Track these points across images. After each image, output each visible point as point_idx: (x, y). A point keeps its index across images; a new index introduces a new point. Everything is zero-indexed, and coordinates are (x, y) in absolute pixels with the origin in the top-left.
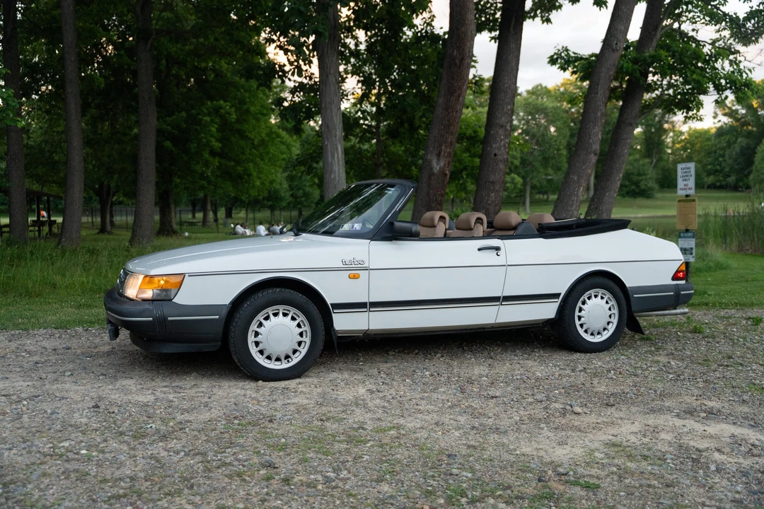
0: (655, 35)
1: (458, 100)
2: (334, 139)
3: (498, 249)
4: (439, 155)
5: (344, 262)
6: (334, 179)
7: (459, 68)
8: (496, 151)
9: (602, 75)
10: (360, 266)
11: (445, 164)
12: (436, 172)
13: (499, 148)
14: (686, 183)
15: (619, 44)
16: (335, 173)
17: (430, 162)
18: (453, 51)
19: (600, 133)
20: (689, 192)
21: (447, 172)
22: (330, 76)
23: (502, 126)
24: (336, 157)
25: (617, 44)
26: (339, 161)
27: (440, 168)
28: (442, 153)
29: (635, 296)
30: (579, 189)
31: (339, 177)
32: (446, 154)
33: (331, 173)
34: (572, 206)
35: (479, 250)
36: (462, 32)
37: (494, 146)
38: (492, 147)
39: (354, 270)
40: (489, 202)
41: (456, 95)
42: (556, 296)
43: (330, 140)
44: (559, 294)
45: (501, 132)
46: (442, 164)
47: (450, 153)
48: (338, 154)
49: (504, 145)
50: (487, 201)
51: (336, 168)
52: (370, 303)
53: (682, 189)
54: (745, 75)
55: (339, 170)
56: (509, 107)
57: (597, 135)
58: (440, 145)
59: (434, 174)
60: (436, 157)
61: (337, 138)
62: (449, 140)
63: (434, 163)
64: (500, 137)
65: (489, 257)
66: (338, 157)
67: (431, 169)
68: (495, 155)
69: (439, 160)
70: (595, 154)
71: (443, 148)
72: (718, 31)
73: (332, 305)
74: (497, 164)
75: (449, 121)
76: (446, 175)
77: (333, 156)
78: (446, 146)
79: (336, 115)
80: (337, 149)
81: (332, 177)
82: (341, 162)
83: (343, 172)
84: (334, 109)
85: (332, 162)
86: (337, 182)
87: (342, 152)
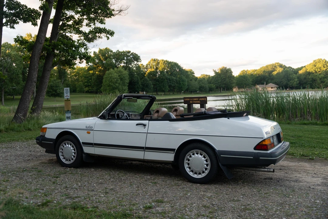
0: (56, 37)
14: (67, 94)
15: (42, 41)
19: (37, 74)
20: (68, 98)
30: (29, 96)
53: (66, 97)
54: (89, 54)
57: (35, 75)
70: (35, 82)
72: (79, 37)
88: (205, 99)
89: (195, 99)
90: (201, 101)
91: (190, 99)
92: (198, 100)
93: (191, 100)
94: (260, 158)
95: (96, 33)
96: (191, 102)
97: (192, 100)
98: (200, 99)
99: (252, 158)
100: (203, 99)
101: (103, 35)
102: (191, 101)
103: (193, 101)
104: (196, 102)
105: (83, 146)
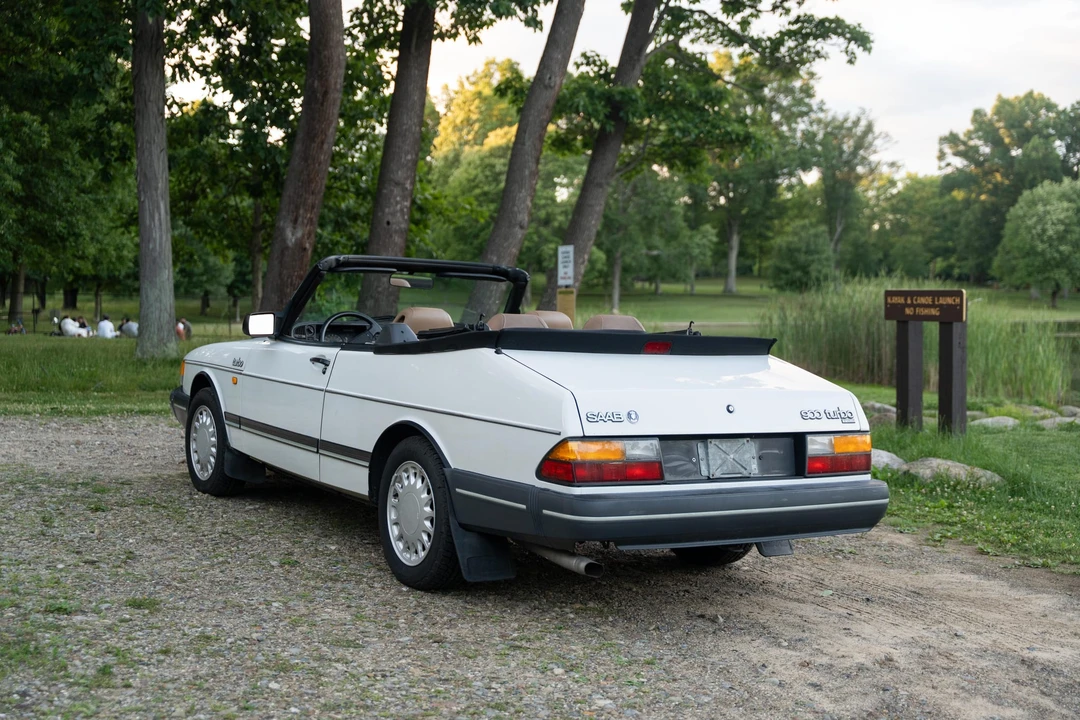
0: (639, 60)
1: (321, 148)
2: (154, 192)
4: (295, 221)
6: (154, 249)
7: (322, 104)
8: (390, 218)
9: (531, 119)
11: (303, 236)
12: (290, 244)
13: (393, 214)
14: (566, 270)
15: (553, 79)
16: (155, 241)
17: (282, 231)
18: (313, 82)
19: (529, 198)
20: (568, 282)
21: (307, 245)
22: (150, 104)
23: (397, 184)
24: (157, 218)
25: (550, 78)
26: (161, 224)
27: (296, 240)
28: (300, 219)
31: (161, 245)
32: (306, 221)
33: (149, 241)
34: (490, 298)
36: (325, 56)
37: (387, 210)
38: (383, 212)
40: (380, 289)
41: (318, 140)
43: (148, 195)
45: (397, 191)
46: (299, 234)
47: (311, 219)
48: (160, 214)
49: (402, 210)
50: (377, 287)
51: (156, 234)
55: (161, 237)
56: (409, 157)
57: (524, 202)
58: (297, 208)
59: (287, 248)
60: (291, 224)
61: (159, 192)
62: (310, 201)
63: (289, 233)
64: (395, 198)
66: (160, 219)
67: (284, 240)
68: (388, 223)
69: (294, 228)
70: (522, 227)
71: (301, 211)
74: (391, 236)
75: (308, 175)
76: (305, 249)
77: (152, 217)
78: (306, 210)
79: (159, 159)
80: (158, 208)
81: (151, 246)
82: (164, 227)
83: (167, 240)
84: (155, 150)
85: (150, 225)
86: (157, 254)
87: (166, 212)
88: (958, 300)
89: (923, 300)
90: (941, 306)
91: (906, 300)
92: (933, 306)
93: (909, 302)
94: (545, 512)
95: (806, 37)
96: (908, 311)
97: (912, 305)
98: (943, 301)
99: (524, 507)
100: (949, 300)
101: (834, 46)
102: (909, 306)
103: (915, 306)
104: (926, 312)
105: (228, 425)
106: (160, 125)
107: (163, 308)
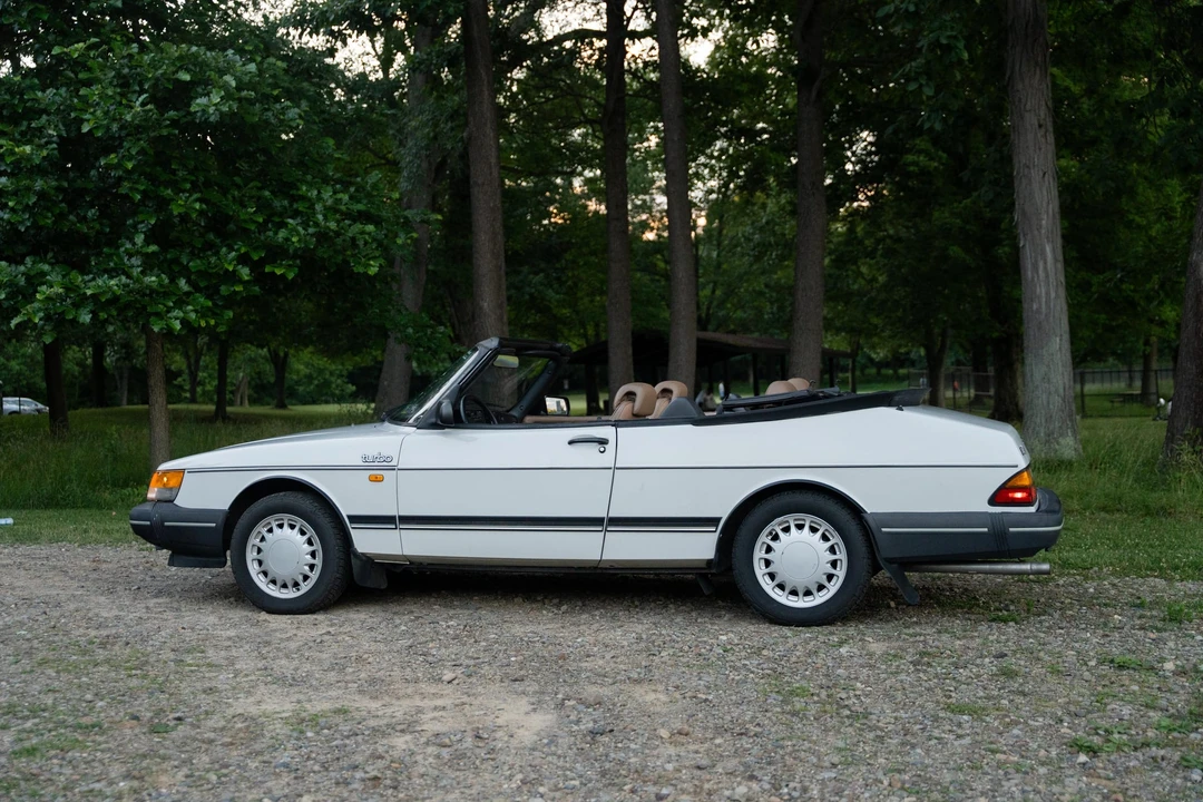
2: (1036, 232)
3: (603, 442)
5: (365, 459)
6: (1038, 311)
10: (385, 464)
16: (1039, 297)
22: (1027, 115)
24: (1041, 267)
26: (1047, 276)
29: (883, 530)
31: (1048, 306)
35: (571, 443)
39: (377, 470)
42: (714, 521)
43: (1029, 237)
44: (719, 519)
48: (1045, 263)
51: (1041, 290)
52: (400, 517)
55: (1048, 294)
61: (1043, 231)
65: (589, 455)
66: (1045, 268)
73: (349, 517)
77: (1035, 267)
80: (1043, 253)
81: (1035, 307)
82: (1052, 279)
83: (1057, 296)
84: (1036, 175)
85: (1033, 278)
86: (1043, 317)
87: (1056, 260)
106: (1043, 140)
107: (1053, 389)
